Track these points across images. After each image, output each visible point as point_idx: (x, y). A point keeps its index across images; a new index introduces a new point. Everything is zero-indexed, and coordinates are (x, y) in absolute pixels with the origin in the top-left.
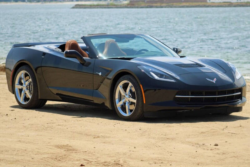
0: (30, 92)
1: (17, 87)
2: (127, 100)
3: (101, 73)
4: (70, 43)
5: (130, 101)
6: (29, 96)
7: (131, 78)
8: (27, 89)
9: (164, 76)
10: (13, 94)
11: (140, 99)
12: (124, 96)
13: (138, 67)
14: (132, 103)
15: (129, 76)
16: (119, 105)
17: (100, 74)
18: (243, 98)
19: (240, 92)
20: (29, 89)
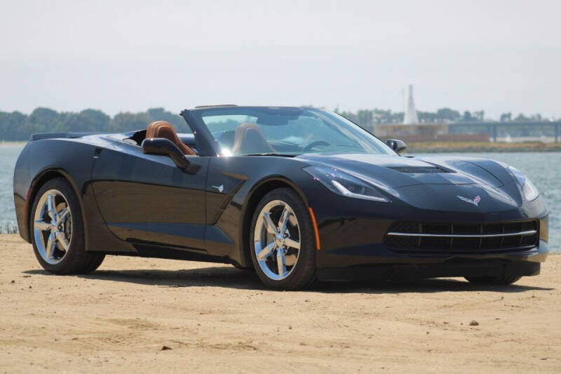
0: (66, 237)
1: (39, 226)
2: (280, 245)
3: (222, 186)
4: (156, 129)
5: (286, 246)
6: (65, 246)
7: (289, 194)
8: (60, 230)
9: (363, 190)
10: (30, 242)
11: (307, 241)
12: (274, 235)
13: (305, 169)
14: (291, 251)
15: (284, 191)
16: (261, 255)
17: (221, 189)
18: (541, 242)
19: (535, 230)
20: (65, 231)
